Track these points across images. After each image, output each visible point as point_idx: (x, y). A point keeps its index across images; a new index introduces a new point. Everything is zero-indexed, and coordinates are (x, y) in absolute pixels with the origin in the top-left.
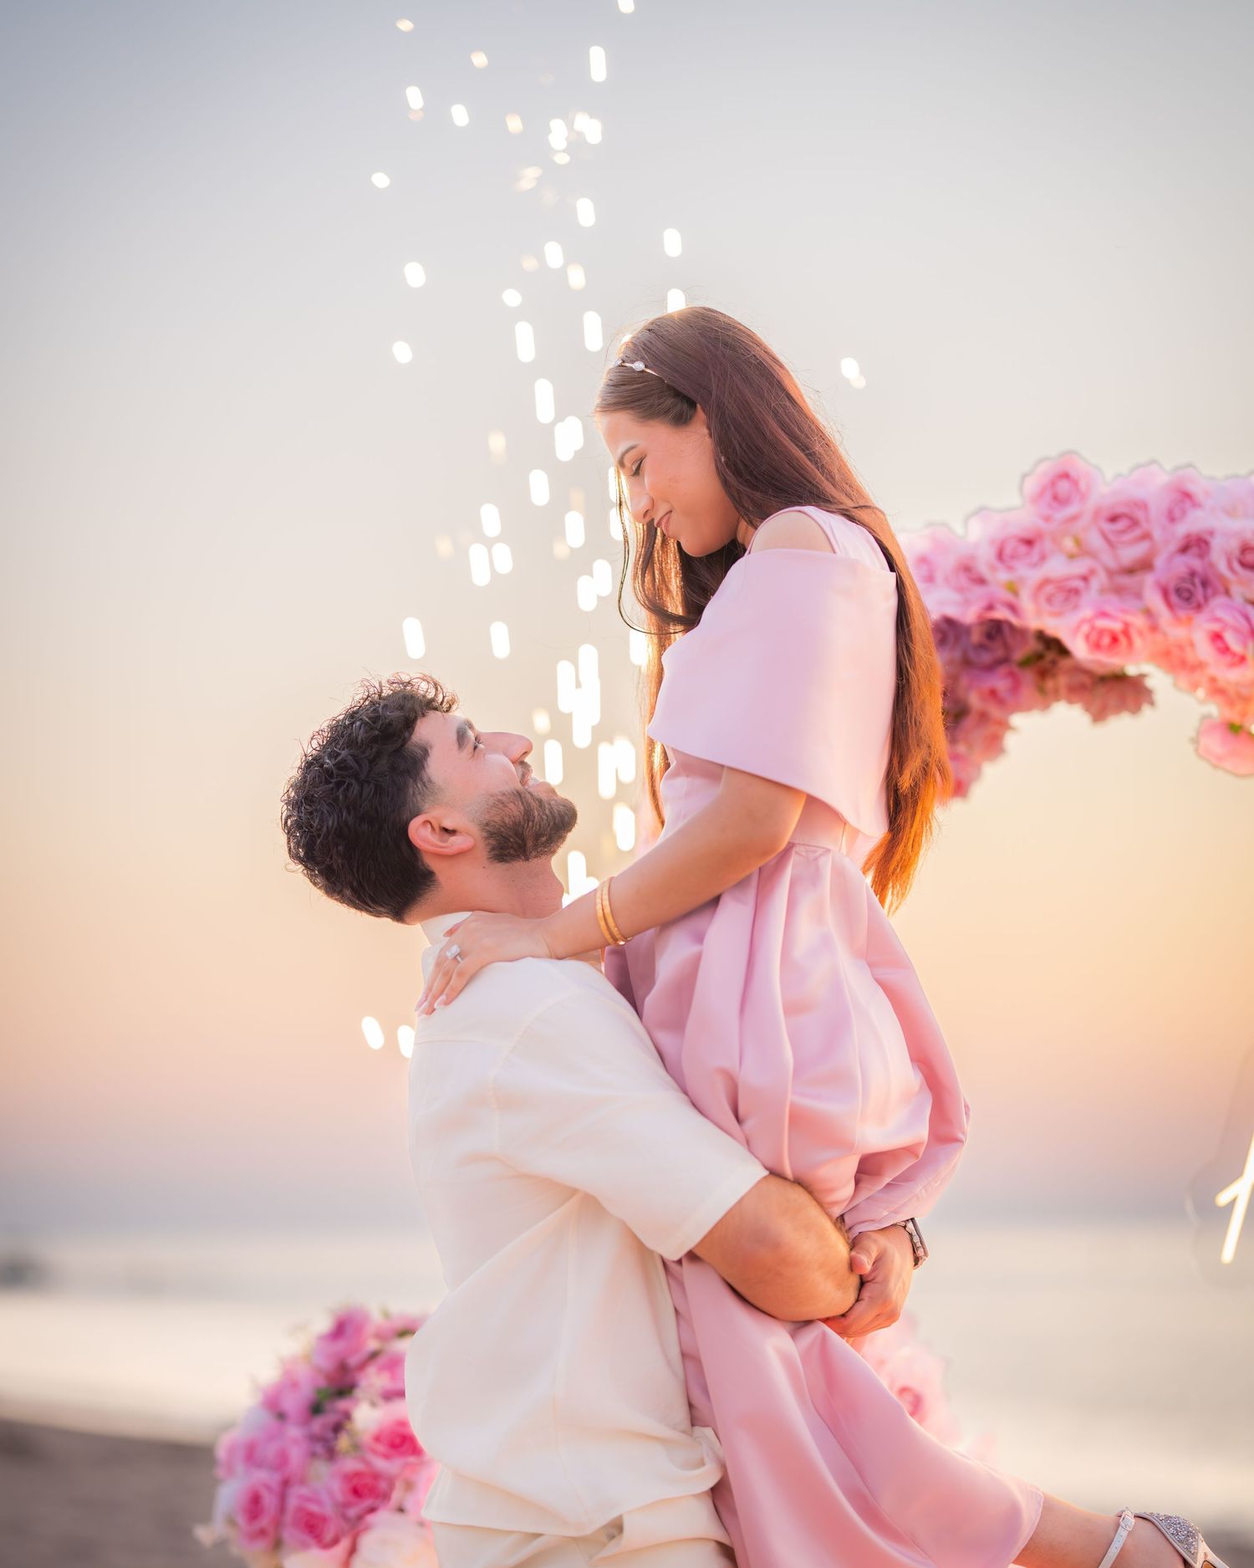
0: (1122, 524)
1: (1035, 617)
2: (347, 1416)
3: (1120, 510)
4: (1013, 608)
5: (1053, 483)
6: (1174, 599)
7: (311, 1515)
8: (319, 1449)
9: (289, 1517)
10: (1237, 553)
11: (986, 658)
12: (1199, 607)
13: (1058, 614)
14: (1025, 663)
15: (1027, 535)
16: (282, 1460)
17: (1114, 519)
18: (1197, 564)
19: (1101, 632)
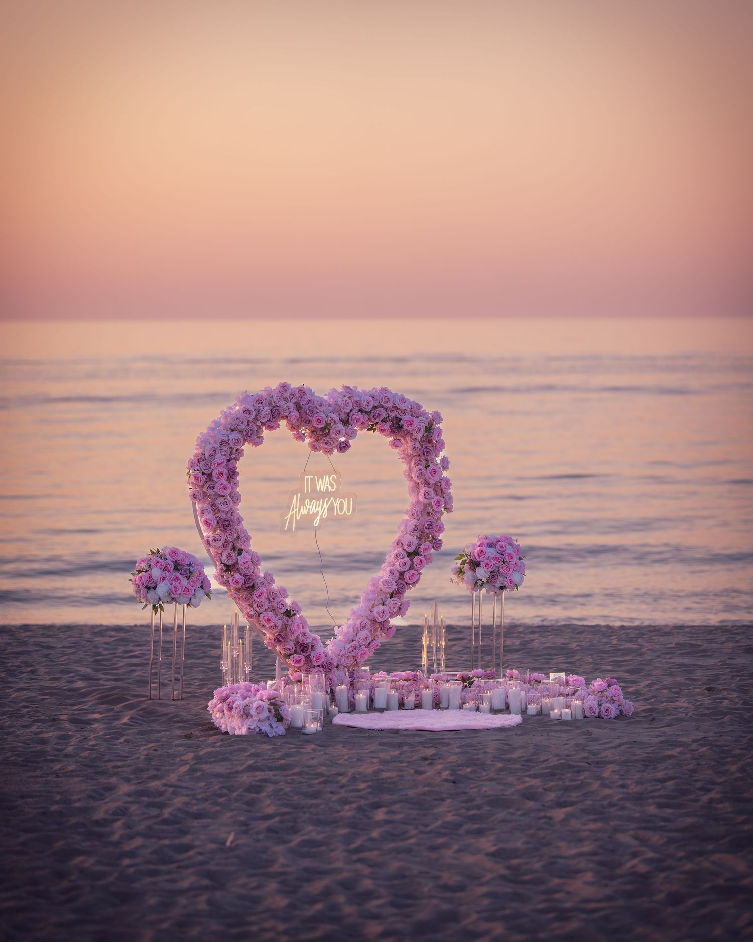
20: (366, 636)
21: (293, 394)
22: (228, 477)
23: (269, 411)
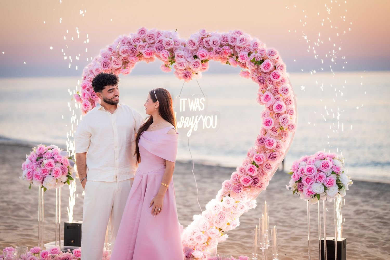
0: (150, 38)
1: (139, 50)
2: (42, 161)
3: (150, 35)
4: (135, 49)
5: (141, 31)
6: (158, 49)
7: (37, 175)
8: (38, 166)
9: (34, 176)
10: (166, 43)
11: (132, 55)
12: (161, 51)
13: (142, 50)
14: (137, 56)
15: (138, 38)
16: (33, 168)
17: (149, 37)
18: (161, 45)
19: (148, 53)
20: (204, 224)
21: (151, 36)
22: (89, 97)
23: (127, 49)
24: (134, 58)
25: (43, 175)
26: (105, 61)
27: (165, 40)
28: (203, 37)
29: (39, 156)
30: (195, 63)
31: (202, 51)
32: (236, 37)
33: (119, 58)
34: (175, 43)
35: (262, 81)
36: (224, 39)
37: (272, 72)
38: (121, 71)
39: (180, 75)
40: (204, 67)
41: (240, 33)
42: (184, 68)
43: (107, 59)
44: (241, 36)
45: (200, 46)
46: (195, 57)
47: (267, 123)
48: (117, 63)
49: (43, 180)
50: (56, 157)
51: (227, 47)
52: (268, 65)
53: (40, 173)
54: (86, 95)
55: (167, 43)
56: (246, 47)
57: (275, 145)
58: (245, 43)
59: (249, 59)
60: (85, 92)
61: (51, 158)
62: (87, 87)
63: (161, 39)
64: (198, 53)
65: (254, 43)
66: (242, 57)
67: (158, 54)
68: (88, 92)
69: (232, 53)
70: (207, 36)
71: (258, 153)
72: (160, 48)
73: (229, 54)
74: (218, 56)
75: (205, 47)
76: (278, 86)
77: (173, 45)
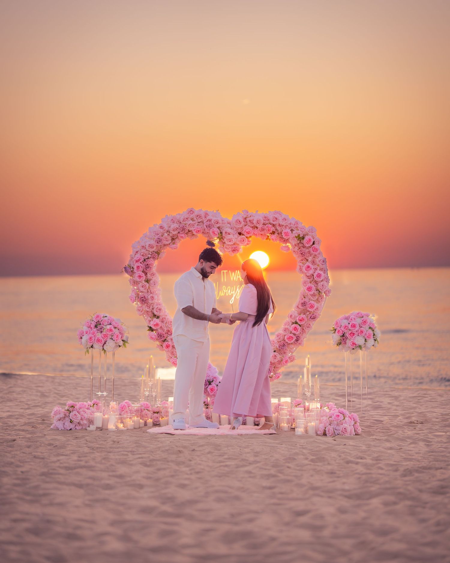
0: (199, 217)
1: (188, 228)
2: (102, 327)
4: (185, 226)
5: (190, 211)
6: (208, 227)
7: (99, 339)
8: (98, 331)
11: (182, 232)
12: (211, 228)
13: (192, 228)
14: (186, 233)
15: (187, 218)
16: (94, 333)
18: (210, 223)
19: (198, 230)
21: (198, 216)
22: (144, 270)
23: (178, 227)
24: (183, 235)
25: (105, 339)
26: (159, 238)
27: (214, 219)
28: (246, 217)
29: (96, 323)
30: (242, 239)
31: (248, 228)
32: (277, 217)
33: (169, 235)
34: (222, 222)
35: (304, 254)
36: (266, 218)
37: (313, 246)
38: (170, 247)
39: (225, 249)
40: (248, 243)
41: (280, 214)
42: (233, 243)
43: (159, 236)
44: (283, 217)
45: (246, 224)
46: (240, 234)
47: (309, 289)
48: (167, 240)
49: (105, 343)
50: (113, 323)
51: (270, 226)
52: (310, 240)
53: (102, 337)
54: (140, 267)
55: (216, 222)
56: (288, 226)
57: (315, 307)
58: (287, 222)
59: (292, 235)
60: (139, 265)
61: (109, 324)
62: (140, 261)
63: (209, 218)
64: (244, 230)
65: (296, 222)
66: (286, 234)
67: (208, 231)
68: (141, 265)
69: (274, 230)
70: (250, 216)
71: (300, 314)
72: (209, 227)
73: (271, 232)
74: (262, 233)
75: (249, 226)
76: (315, 258)
77: (221, 224)
